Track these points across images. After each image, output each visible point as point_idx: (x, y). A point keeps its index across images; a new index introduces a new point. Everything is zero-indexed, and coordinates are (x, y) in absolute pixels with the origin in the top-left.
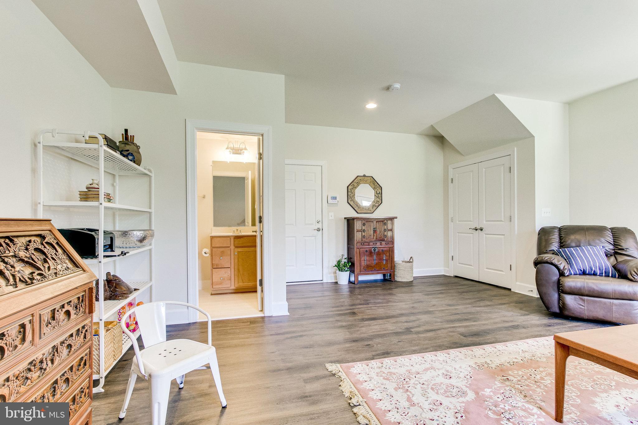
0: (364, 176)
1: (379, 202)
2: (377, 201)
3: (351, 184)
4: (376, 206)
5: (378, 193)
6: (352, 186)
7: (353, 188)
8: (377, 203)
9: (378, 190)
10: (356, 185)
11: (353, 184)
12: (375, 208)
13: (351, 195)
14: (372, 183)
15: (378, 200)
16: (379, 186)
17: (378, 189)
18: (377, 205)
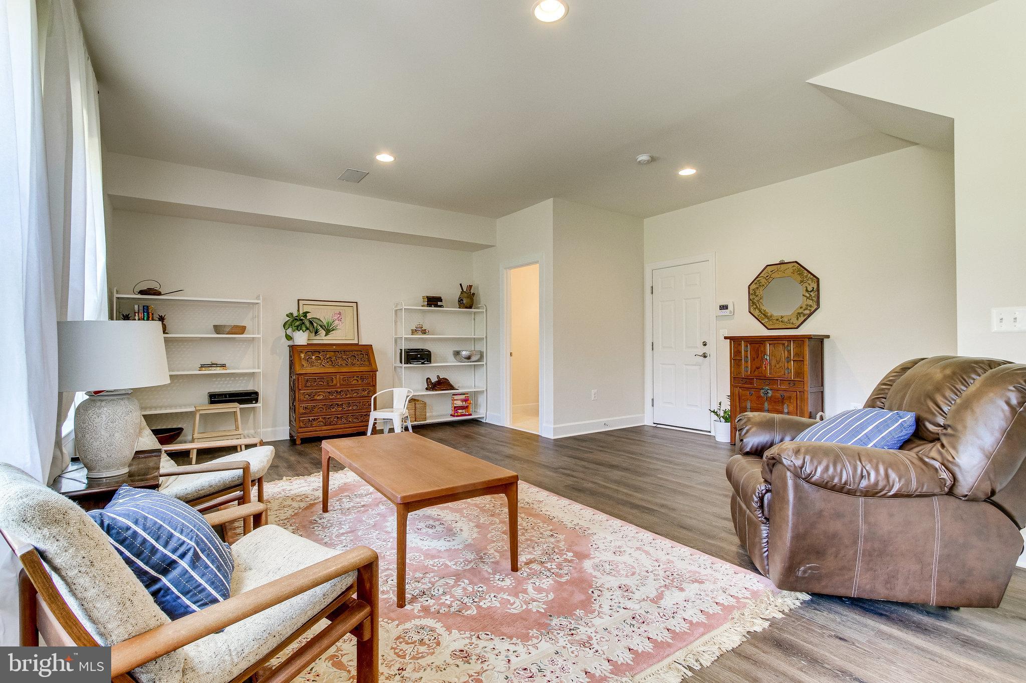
0: (782, 263)
1: (811, 306)
2: (807, 305)
3: (755, 282)
4: (804, 315)
5: (810, 289)
6: (756, 283)
7: (757, 288)
8: (806, 309)
9: (809, 284)
10: (763, 281)
11: (759, 281)
12: (802, 319)
13: (754, 299)
14: (796, 274)
15: (810, 302)
16: (812, 276)
17: (810, 282)
18: (807, 312)
